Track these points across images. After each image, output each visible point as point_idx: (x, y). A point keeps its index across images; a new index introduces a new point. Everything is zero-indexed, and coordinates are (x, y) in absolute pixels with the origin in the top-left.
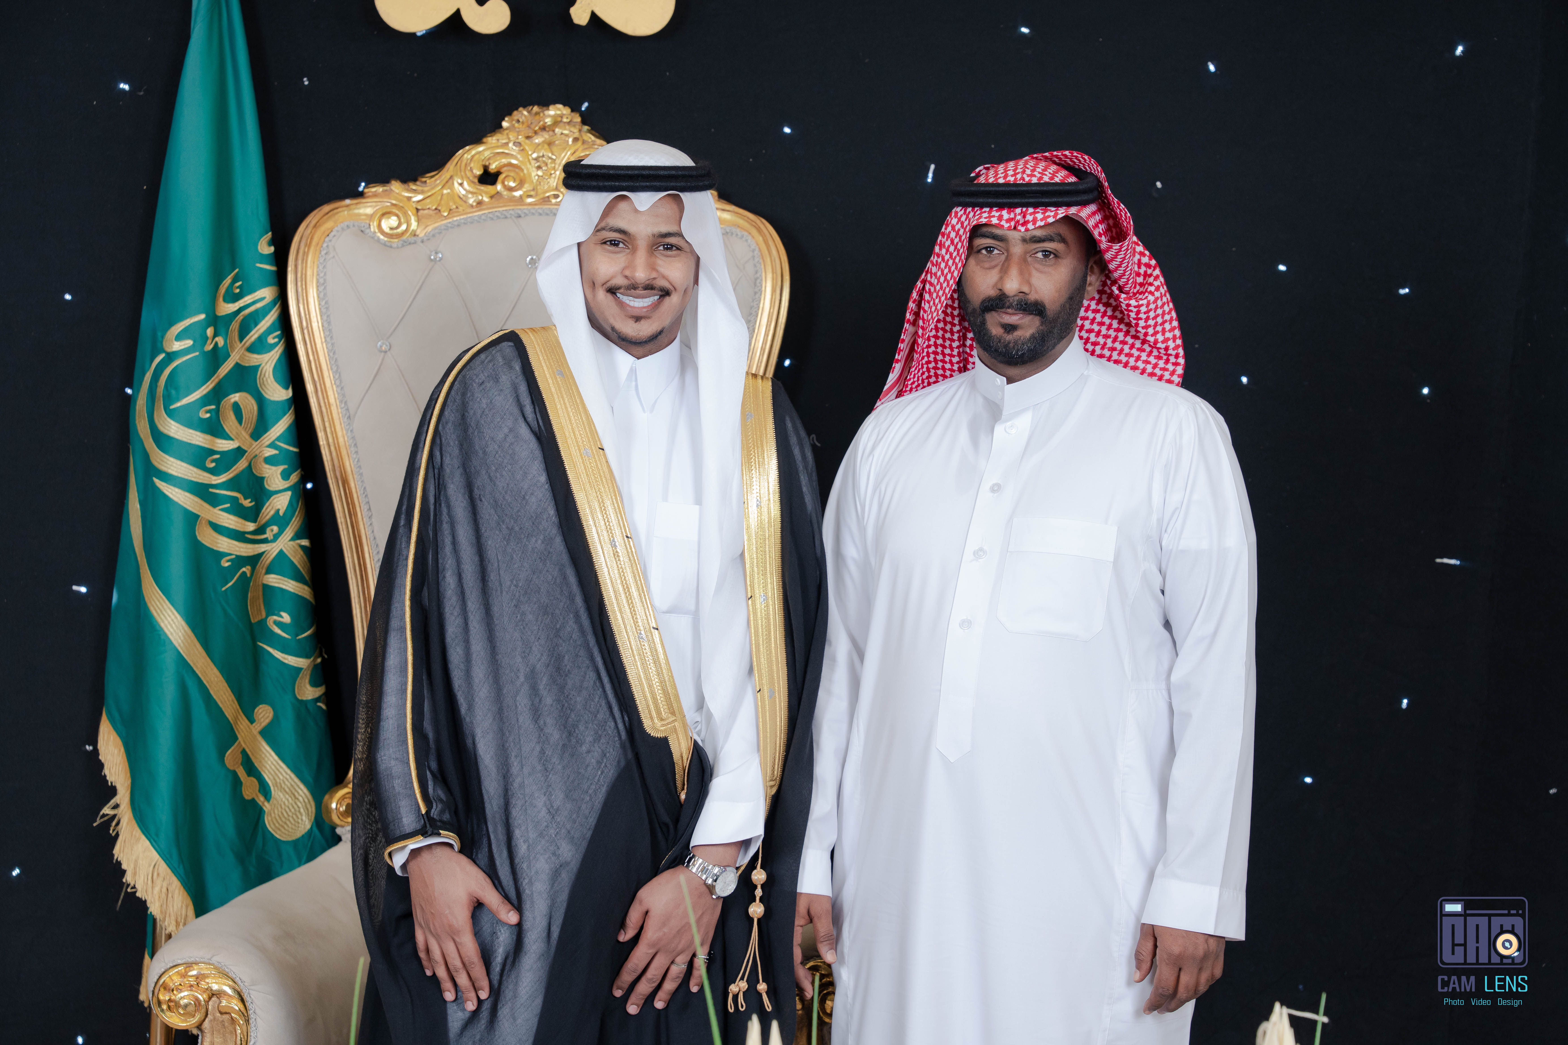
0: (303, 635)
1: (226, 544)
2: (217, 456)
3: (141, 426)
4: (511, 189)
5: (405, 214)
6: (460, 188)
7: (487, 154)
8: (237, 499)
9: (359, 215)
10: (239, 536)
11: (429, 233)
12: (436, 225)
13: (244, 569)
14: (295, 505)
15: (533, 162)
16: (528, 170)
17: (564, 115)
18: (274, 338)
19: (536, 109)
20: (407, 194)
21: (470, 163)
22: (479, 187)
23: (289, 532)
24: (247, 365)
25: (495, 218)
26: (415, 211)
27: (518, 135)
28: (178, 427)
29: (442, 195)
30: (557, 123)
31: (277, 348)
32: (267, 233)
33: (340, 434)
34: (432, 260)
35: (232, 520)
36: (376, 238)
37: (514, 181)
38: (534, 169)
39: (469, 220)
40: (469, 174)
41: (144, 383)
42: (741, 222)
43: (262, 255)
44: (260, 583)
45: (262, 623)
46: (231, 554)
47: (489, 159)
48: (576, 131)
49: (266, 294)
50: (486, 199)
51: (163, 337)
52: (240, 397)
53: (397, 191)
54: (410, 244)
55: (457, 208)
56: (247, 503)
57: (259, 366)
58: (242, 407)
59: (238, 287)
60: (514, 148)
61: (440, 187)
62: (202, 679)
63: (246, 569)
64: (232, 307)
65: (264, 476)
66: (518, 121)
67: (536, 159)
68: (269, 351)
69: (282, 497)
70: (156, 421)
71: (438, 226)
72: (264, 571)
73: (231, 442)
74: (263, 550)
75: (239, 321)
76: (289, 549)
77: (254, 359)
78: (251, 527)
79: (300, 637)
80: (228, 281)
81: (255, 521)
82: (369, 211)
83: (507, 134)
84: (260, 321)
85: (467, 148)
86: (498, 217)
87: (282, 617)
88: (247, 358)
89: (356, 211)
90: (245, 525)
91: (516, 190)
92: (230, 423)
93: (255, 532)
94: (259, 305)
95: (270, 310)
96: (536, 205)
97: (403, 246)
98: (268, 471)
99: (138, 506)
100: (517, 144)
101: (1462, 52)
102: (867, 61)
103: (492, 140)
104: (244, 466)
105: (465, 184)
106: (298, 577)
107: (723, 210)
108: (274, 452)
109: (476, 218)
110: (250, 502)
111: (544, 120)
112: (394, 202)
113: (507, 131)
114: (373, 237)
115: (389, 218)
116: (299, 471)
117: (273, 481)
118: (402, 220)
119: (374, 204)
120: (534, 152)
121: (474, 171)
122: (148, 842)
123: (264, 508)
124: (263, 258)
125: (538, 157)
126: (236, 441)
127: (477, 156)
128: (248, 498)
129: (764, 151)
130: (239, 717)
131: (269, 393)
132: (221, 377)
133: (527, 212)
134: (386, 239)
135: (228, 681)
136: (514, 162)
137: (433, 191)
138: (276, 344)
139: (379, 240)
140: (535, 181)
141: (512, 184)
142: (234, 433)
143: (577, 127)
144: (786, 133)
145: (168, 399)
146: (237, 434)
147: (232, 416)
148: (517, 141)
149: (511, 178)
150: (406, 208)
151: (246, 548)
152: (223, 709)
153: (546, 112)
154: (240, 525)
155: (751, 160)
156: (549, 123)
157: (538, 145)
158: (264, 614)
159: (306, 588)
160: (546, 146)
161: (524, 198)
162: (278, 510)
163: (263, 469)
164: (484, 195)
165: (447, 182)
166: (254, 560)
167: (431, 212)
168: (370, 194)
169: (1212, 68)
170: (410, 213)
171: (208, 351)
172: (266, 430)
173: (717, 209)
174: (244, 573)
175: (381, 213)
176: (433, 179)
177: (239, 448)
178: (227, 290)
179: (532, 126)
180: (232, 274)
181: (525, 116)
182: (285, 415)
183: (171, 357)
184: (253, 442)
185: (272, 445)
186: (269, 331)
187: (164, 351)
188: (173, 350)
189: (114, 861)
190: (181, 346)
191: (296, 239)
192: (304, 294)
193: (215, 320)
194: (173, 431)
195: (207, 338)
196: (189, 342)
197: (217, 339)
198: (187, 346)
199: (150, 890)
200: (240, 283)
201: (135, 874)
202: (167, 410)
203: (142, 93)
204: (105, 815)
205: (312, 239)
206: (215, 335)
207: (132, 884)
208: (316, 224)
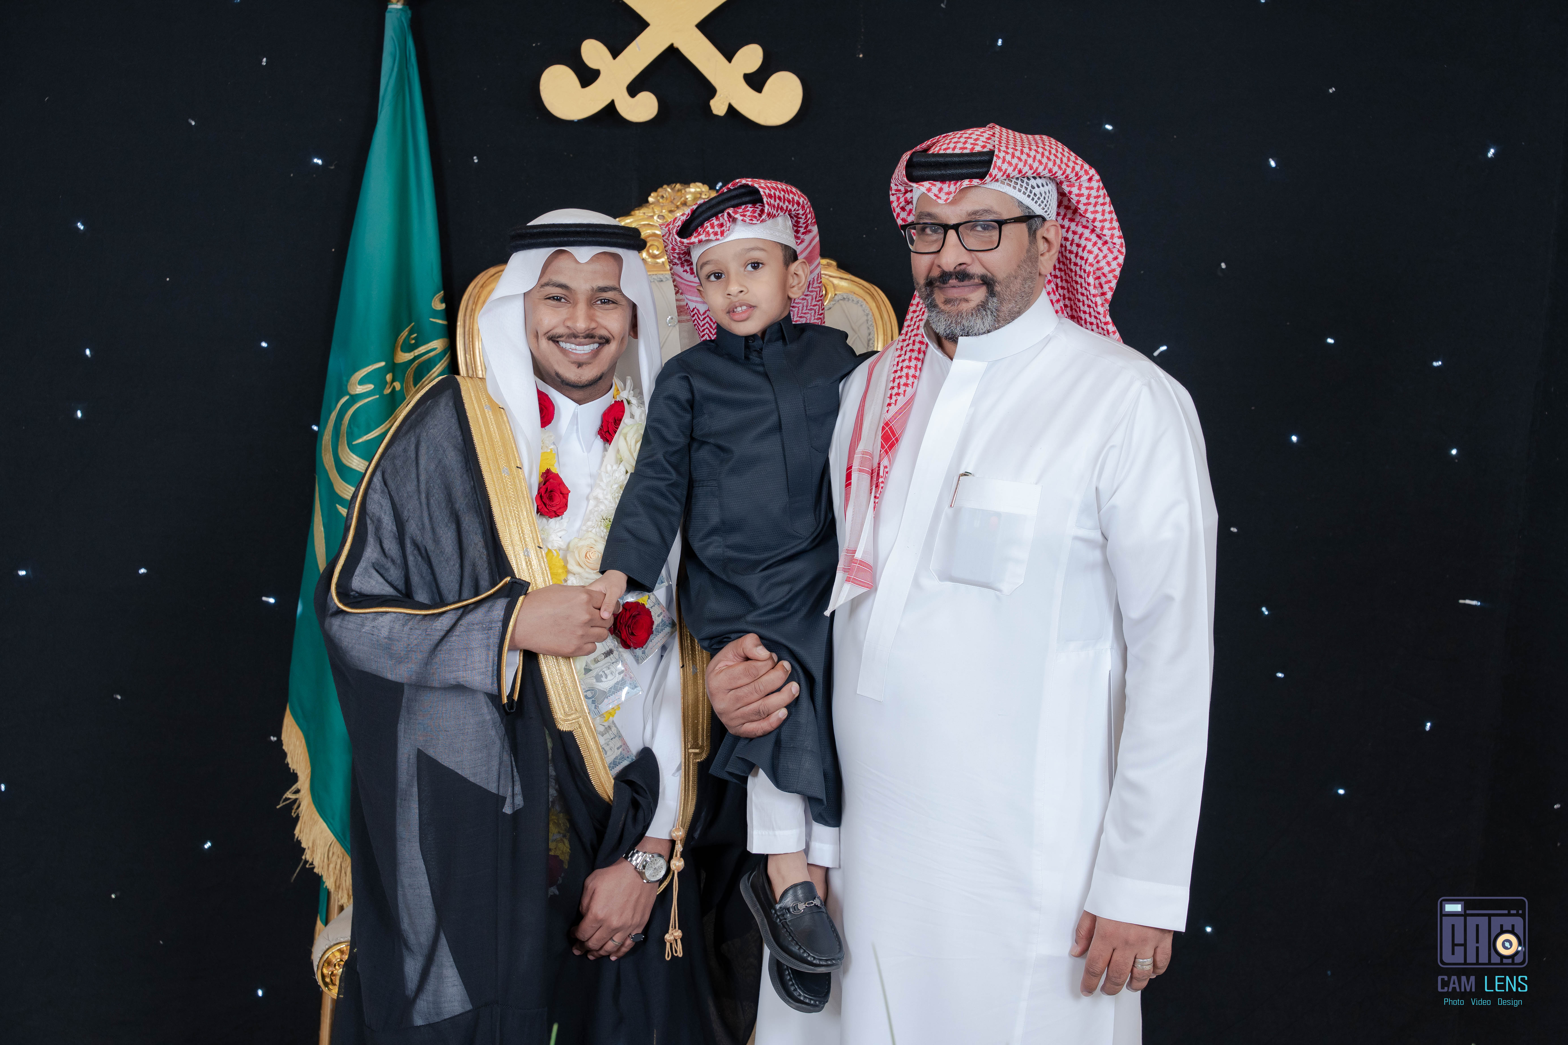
3: (327, 458)
4: (654, 257)
17: (703, 192)
19: (678, 186)
27: (662, 209)
28: (359, 461)
32: (440, 291)
41: (330, 421)
42: (858, 289)
43: (435, 310)
49: (437, 345)
51: (348, 381)
59: (413, 339)
60: (658, 220)
64: (408, 356)
66: (663, 197)
70: (340, 455)
75: (414, 368)
80: (405, 333)
83: (653, 208)
84: (434, 368)
91: (659, 258)
94: (432, 354)
95: (441, 359)
99: (322, 529)
100: (661, 217)
101: (1494, 154)
103: (639, 212)
107: (841, 278)
111: (685, 197)
113: (653, 206)
122: (324, 824)
124: (436, 313)
141: (656, 252)
145: (351, 436)
148: (661, 214)
149: (655, 247)
153: (687, 189)
169: (1273, 164)
171: (387, 395)
173: (837, 277)
178: (404, 340)
179: (675, 202)
180: (409, 327)
181: (669, 192)
183: (354, 399)
187: (348, 394)
188: (357, 392)
189: (295, 840)
190: (363, 389)
191: (465, 297)
192: (471, 346)
193: (393, 367)
194: (355, 464)
195: (386, 383)
196: (371, 387)
197: (395, 384)
198: (368, 390)
199: (326, 867)
200: (415, 335)
201: (313, 852)
202: (351, 446)
203: (332, 168)
204: (287, 799)
205: (479, 297)
206: (393, 381)
207: (310, 861)
208: (483, 284)
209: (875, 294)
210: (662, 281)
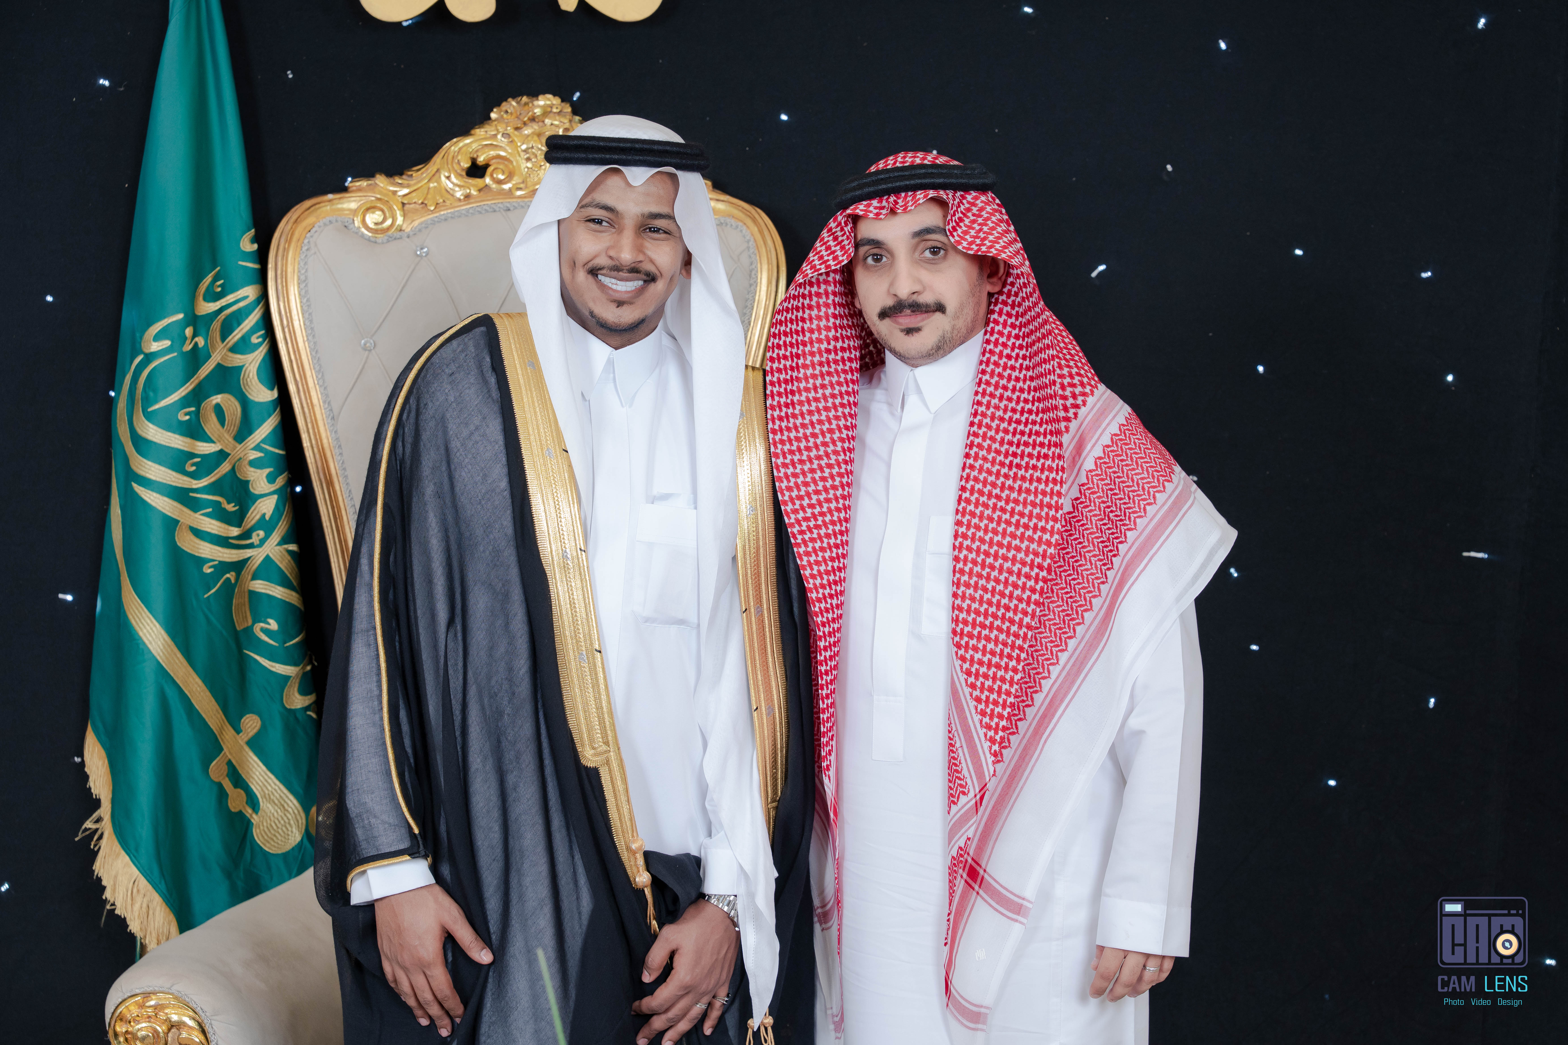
0: (292, 643)
1: (208, 549)
2: (198, 460)
3: (122, 430)
4: (500, 182)
5: (391, 209)
6: (448, 182)
7: (474, 146)
8: (219, 503)
9: (343, 210)
10: (223, 542)
11: (416, 228)
12: (423, 219)
13: (228, 575)
14: (281, 508)
15: (522, 154)
16: (517, 162)
17: (554, 105)
18: (258, 338)
19: (525, 99)
20: (392, 188)
21: (457, 156)
22: (467, 180)
23: (276, 537)
24: (230, 365)
25: (483, 212)
26: (400, 206)
27: (507, 127)
28: (156, 431)
29: (429, 188)
30: (546, 113)
31: (261, 348)
32: (249, 230)
33: (324, 435)
34: (418, 255)
35: (214, 525)
36: (360, 234)
37: (503, 174)
38: (524, 161)
39: (456, 214)
40: (456, 167)
41: (124, 385)
42: (736, 212)
43: (244, 252)
44: (246, 590)
45: (248, 630)
46: (214, 560)
47: (477, 151)
48: (566, 121)
49: (250, 292)
50: (474, 192)
51: (141, 338)
52: (222, 398)
53: (382, 185)
54: (395, 239)
55: (444, 201)
56: (231, 507)
57: (243, 366)
58: (224, 409)
59: (219, 286)
60: (503, 139)
61: (426, 181)
62: (184, 688)
63: (231, 576)
64: (213, 307)
65: (249, 479)
66: (507, 112)
67: (525, 151)
68: (253, 351)
69: (268, 501)
70: (135, 423)
71: (425, 221)
72: (250, 577)
73: (213, 445)
74: (249, 555)
75: (220, 321)
76: (275, 554)
77: (237, 359)
78: (235, 531)
79: (288, 644)
80: (208, 279)
81: (239, 526)
82: (353, 205)
83: (496, 126)
84: (243, 321)
85: (455, 140)
86: (487, 211)
87: (269, 624)
88: (230, 359)
89: (340, 206)
90: (228, 530)
91: (506, 183)
92: (211, 425)
93: (239, 538)
94: (241, 304)
95: (254, 310)
96: (525, 197)
97: (388, 241)
98: (253, 474)
99: (120, 512)
100: (506, 135)
101: (1485, 25)
102: (865, 44)
103: (479, 132)
104: (227, 470)
105: (453, 176)
106: (285, 583)
107: (718, 200)
108: (260, 454)
109: (464, 212)
110: (234, 506)
111: (533, 111)
112: (379, 196)
113: (496, 123)
114: (357, 232)
115: (373, 213)
116: (286, 473)
117: (258, 485)
118: (387, 215)
119: (358, 198)
120: (523, 144)
121: (462, 164)
122: (127, 858)
123: (250, 513)
124: (246, 256)
125: (528, 148)
126: (218, 444)
127: (464, 149)
128: (232, 503)
129: (760, 140)
130: (225, 728)
131: (253, 393)
132: (202, 378)
133: (516, 205)
134: (370, 234)
135: (211, 692)
136: (503, 153)
137: (420, 185)
138: (260, 344)
139: (363, 235)
140: (524, 173)
141: (501, 177)
142: (216, 435)
143: (568, 117)
144: (783, 121)
145: (147, 401)
146: (219, 436)
147: (213, 418)
148: (505, 132)
149: (500, 171)
150: (391, 203)
151: (230, 554)
152: (207, 720)
153: (536, 103)
154: (223, 530)
155: (747, 149)
156: (538, 114)
157: (528, 136)
158: (250, 622)
159: (294, 594)
160: (536, 138)
161: (513, 191)
162: (264, 515)
163: (248, 473)
164: (472, 188)
165: (434, 175)
166: (239, 566)
167: (417, 206)
168: (354, 188)
169: (1223, 46)
170: (395, 207)
171: (188, 352)
172: (250, 432)
173: (711, 199)
174: (228, 579)
175: (365, 208)
176: (420, 172)
177: (221, 451)
178: (208, 289)
179: (521, 117)
180: (213, 273)
181: (514, 107)
182: (270, 416)
183: (149, 357)
184: (237, 445)
185: (257, 448)
186: (252, 331)
187: (143, 353)
188: (152, 350)
189: (95, 877)
190: (158, 346)
191: (277, 235)
192: (285, 292)
193: (194, 320)
194: (151, 434)
195: (186, 338)
196: (167, 343)
197: (197, 339)
198: (164, 347)
199: (129, 907)
200: (222, 282)
201: (114, 891)
202: (146, 413)
203: (122, 89)
204: (86, 830)
205: (292, 235)
206: (195, 335)
207: (112, 901)
208: (297, 220)
209: (757, 216)
210: (509, 210)
